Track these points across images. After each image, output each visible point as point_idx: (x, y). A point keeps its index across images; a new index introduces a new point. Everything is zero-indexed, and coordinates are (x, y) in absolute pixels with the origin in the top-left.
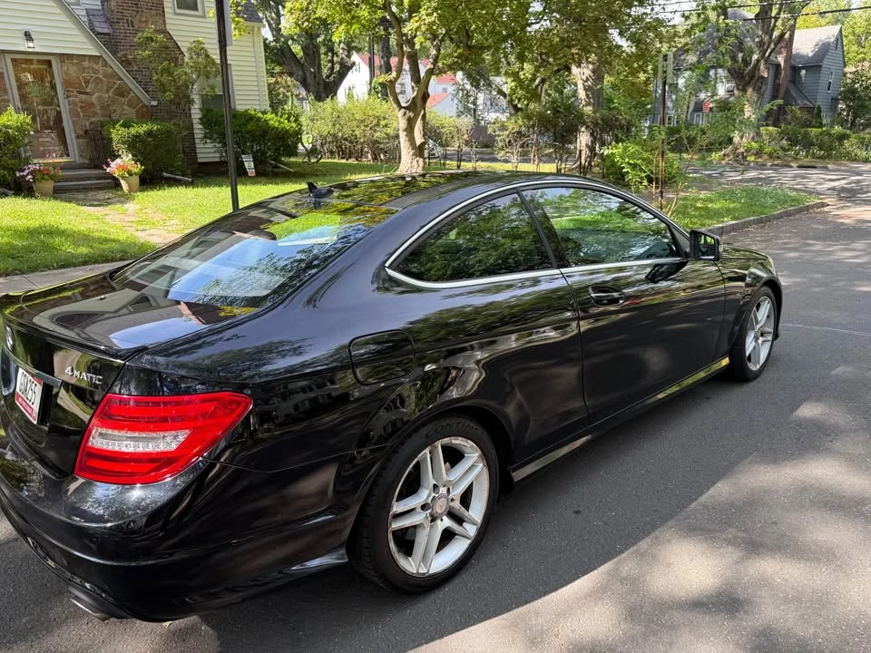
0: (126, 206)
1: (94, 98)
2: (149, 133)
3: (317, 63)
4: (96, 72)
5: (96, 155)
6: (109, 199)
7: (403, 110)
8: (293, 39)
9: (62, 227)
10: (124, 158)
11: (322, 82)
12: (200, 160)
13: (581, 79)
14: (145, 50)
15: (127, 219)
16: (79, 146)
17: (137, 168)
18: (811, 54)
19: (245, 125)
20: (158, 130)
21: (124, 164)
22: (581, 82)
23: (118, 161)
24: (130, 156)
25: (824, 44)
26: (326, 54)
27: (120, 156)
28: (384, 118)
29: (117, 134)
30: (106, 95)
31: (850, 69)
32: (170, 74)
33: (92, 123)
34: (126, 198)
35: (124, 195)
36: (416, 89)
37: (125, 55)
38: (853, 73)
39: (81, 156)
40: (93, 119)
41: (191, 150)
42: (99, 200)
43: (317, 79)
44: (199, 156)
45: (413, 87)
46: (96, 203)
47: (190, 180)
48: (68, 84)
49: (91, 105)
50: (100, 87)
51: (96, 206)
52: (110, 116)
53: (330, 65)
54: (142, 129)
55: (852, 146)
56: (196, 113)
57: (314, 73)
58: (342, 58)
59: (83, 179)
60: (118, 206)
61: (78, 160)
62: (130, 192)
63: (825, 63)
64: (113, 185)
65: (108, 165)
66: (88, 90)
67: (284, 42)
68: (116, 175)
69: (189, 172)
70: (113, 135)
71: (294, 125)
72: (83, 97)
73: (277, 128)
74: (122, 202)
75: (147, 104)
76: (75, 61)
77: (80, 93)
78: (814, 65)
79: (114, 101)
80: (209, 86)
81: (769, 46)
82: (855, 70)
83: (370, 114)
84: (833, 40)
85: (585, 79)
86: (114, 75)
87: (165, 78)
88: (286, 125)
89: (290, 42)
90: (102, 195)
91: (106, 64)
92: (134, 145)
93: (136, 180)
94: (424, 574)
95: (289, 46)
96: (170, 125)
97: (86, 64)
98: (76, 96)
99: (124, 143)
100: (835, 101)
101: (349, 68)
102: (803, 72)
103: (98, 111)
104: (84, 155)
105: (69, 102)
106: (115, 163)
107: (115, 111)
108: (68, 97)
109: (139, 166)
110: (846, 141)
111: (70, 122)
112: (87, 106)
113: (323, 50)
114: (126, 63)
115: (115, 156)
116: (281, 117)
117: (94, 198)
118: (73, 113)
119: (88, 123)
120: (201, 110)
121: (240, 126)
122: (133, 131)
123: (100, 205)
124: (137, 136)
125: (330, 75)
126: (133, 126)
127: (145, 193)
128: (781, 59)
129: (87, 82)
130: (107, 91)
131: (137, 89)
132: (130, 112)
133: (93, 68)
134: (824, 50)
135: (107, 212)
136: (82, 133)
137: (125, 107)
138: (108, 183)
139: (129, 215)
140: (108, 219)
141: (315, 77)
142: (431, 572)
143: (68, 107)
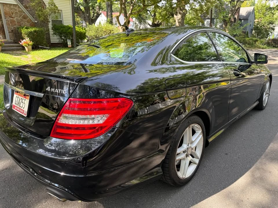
0: (27, 56)
1: (15, 19)
2: (35, 31)
3: (89, 13)
4: (16, 10)
5: (16, 39)
6: (21, 53)
7: (121, 26)
8: (81, 4)
9: (6, 61)
10: (26, 39)
11: (91, 19)
12: (51, 42)
13: (177, 19)
14: (33, 3)
15: (29, 59)
16: (9, 36)
17: (31, 43)
18: (245, 15)
19: (68, 30)
20: (38, 30)
21: (26, 41)
22: (177, 20)
23: (24, 40)
24: (28, 39)
25: (249, 12)
26: (92, 10)
27: (25, 39)
28: (113, 31)
29: (24, 31)
30: (19, 18)
31: (256, 20)
32: (42, 12)
33: (14, 28)
34: (27, 53)
35: (26, 52)
36: (126, 19)
37: (26, 5)
38: (258, 22)
39: (10, 39)
40: (15, 26)
41: (49, 39)
42: (17, 54)
43: (89, 18)
44: (51, 41)
45: (125, 19)
46: (16, 55)
47: (49, 48)
48: (5, 14)
49: (14, 21)
50: (17, 15)
51: (17, 55)
52: (21, 26)
53: (93, 13)
54: (33, 30)
55: (258, 44)
56: (50, 26)
57: (88, 16)
58: (97, 11)
59: (11, 47)
60: (25, 55)
61: (9, 40)
62: (28, 51)
63: (249, 18)
64: (22, 49)
65: (21, 42)
66: (13, 16)
67: (78, 5)
68: (23, 45)
69: (48, 45)
70: (22, 32)
71: (84, 31)
72: (11, 18)
73: (79, 31)
74: (26, 54)
75: (34, 22)
76: (8, 6)
77: (10, 17)
78: (246, 19)
79: (22, 20)
80: (56, 16)
81: (234, 11)
82: (258, 21)
83: (108, 29)
84: (252, 11)
85: (178, 19)
86: (22, 11)
87: (40, 13)
88: (82, 30)
89: (80, 5)
90: (18, 52)
91: (19, 7)
92: (30, 35)
93: (30, 47)
94: (184, 178)
95: (80, 7)
96: (42, 29)
97: (12, 7)
98: (9, 18)
99: (26, 34)
100: (252, 30)
101: (99, 15)
102: (243, 21)
103: (16, 24)
104: (11, 39)
105: (6, 20)
106: (23, 41)
107: (22, 24)
108: (5, 18)
109: (32, 42)
110: (257, 42)
111: (7, 27)
112: (12, 22)
113: (91, 8)
114: (26, 7)
115: (23, 39)
116: (80, 28)
117: (16, 53)
118: (8, 24)
119: (13, 28)
120: (52, 25)
121: (66, 30)
122: (29, 30)
123: (18, 55)
124: (31, 32)
125: (93, 17)
126: (29, 29)
127: (34, 52)
128: (236, 16)
129: (12, 13)
130: (20, 17)
131: (30, 17)
132: (28, 24)
133: (14, 9)
134: (249, 14)
135: (21, 57)
136: (11, 31)
137: (26, 22)
138: (20, 48)
139: (29, 58)
140: (22, 59)
141: (88, 17)
142: (186, 177)
143: (6, 22)
